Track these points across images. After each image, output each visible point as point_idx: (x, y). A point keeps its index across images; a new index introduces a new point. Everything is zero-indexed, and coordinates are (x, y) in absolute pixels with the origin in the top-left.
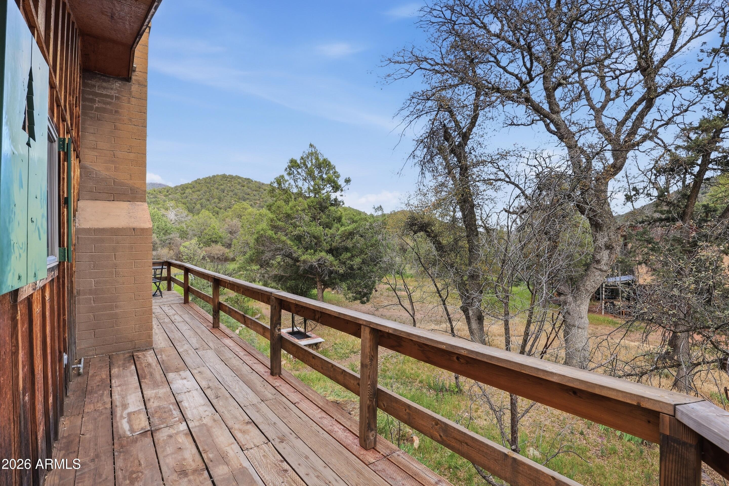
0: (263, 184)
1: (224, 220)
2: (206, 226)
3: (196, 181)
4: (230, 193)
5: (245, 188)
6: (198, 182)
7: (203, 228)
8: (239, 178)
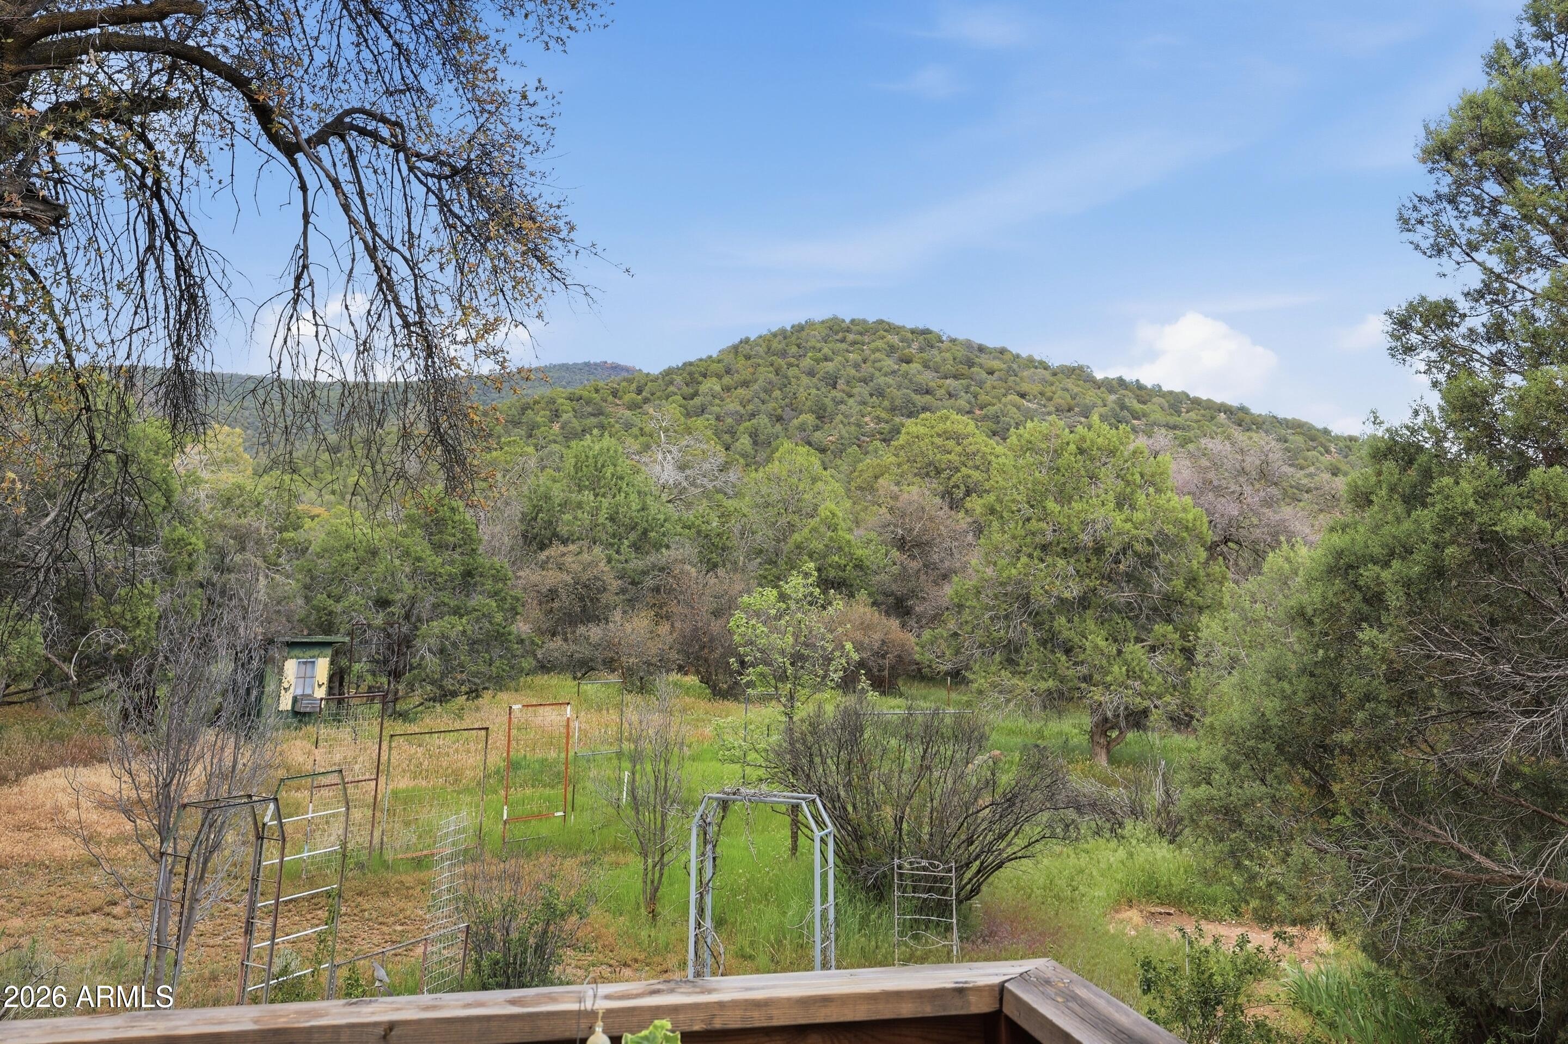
0: (981, 349)
1: (869, 488)
2: (798, 511)
3: (735, 349)
4: (861, 390)
5: (915, 367)
6: (741, 350)
7: (782, 521)
8: (891, 329)
